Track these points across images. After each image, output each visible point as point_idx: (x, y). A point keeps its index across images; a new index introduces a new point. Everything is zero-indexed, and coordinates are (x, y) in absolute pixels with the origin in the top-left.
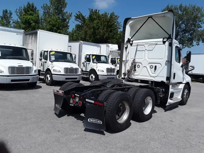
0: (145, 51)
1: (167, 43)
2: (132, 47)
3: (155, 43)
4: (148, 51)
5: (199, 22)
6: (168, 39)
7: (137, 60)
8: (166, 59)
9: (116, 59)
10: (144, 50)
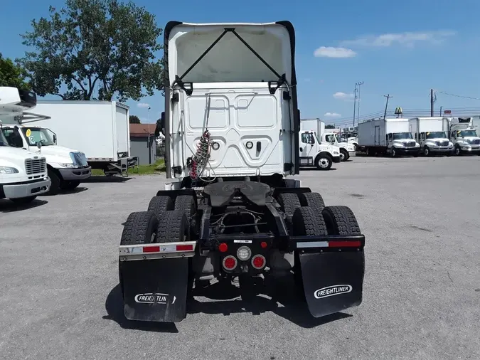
0: (228, 109)
1: (278, 93)
2: (191, 99)
3: (251, 90)
4: (236, 109)
5: (148, 45)
6: (279, 84)
7: (212, 132)
8: (280, 127)
9: (20, 131)
10: (227, 106)
